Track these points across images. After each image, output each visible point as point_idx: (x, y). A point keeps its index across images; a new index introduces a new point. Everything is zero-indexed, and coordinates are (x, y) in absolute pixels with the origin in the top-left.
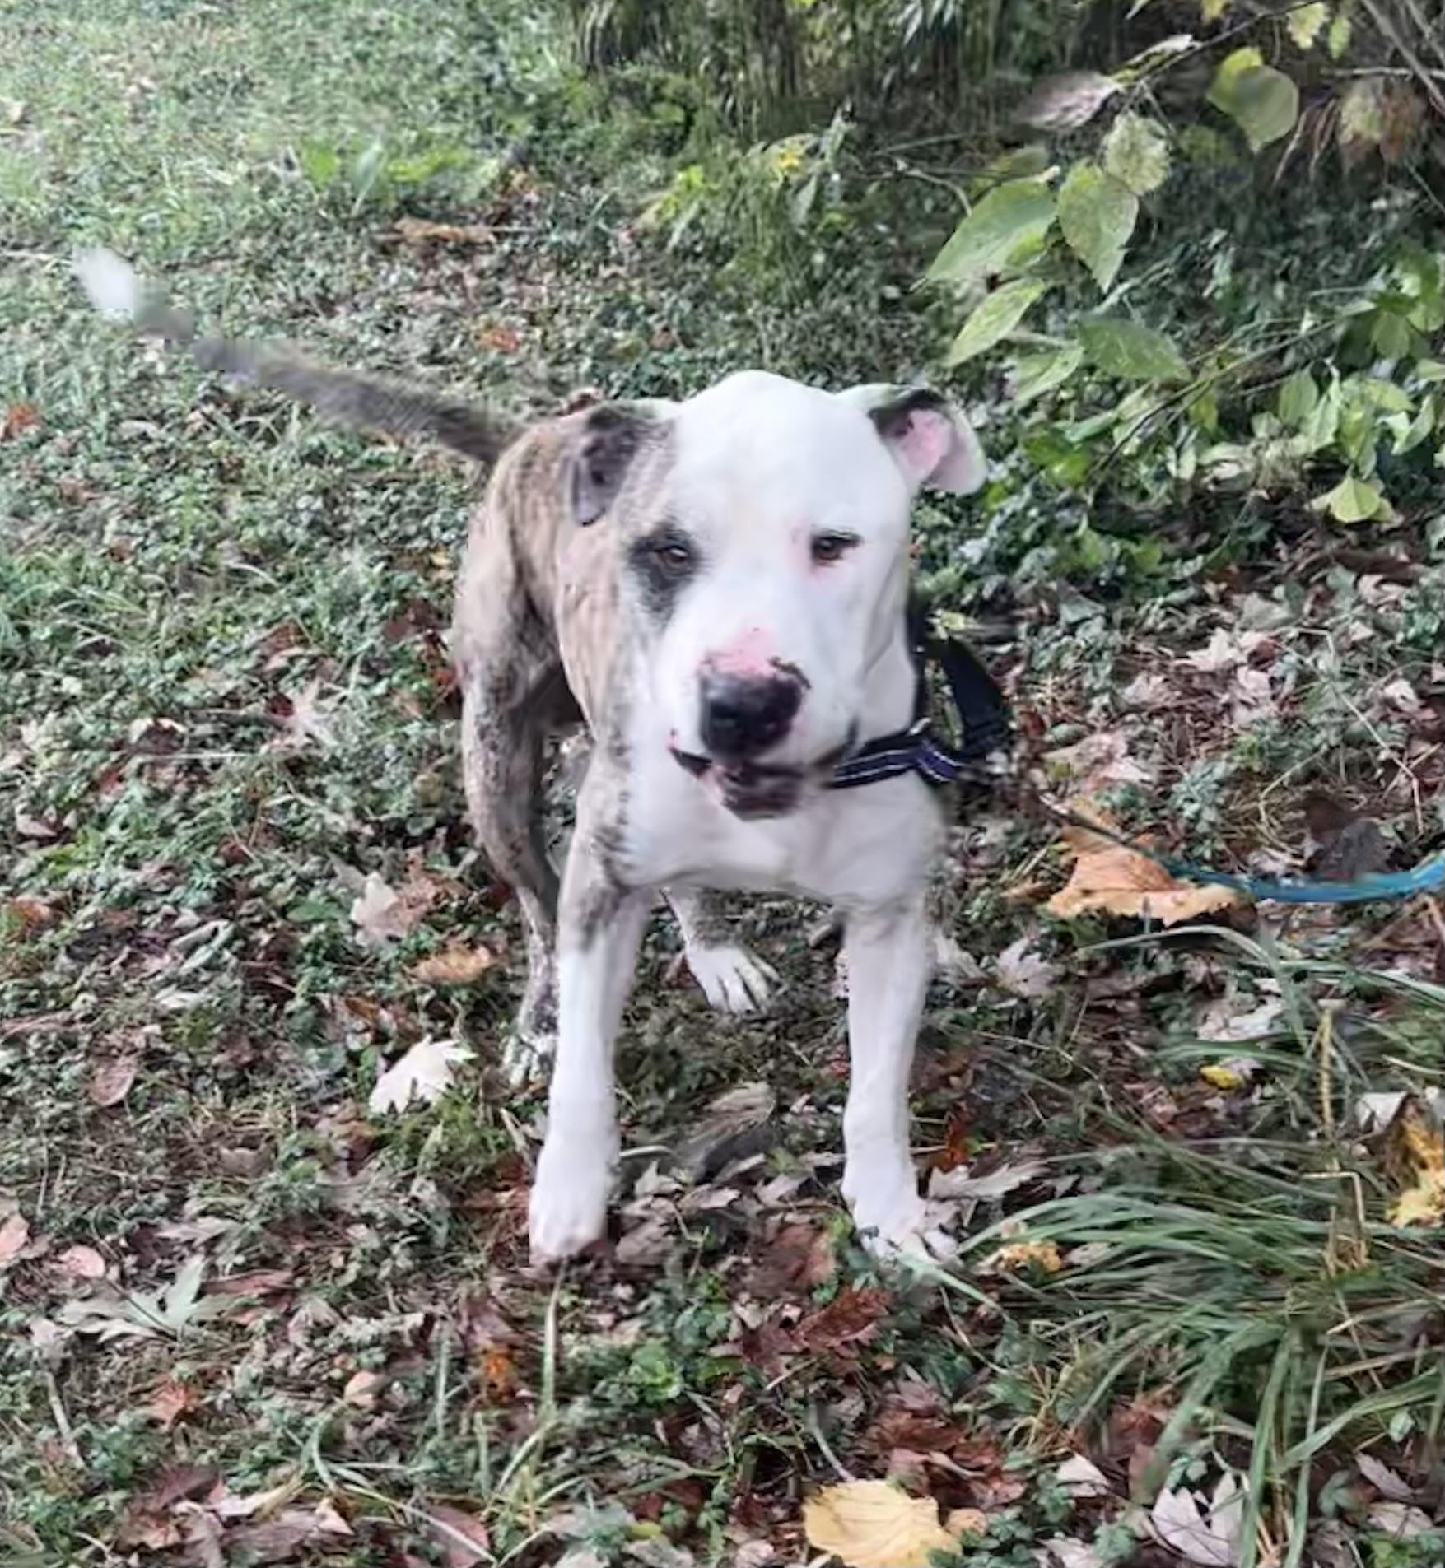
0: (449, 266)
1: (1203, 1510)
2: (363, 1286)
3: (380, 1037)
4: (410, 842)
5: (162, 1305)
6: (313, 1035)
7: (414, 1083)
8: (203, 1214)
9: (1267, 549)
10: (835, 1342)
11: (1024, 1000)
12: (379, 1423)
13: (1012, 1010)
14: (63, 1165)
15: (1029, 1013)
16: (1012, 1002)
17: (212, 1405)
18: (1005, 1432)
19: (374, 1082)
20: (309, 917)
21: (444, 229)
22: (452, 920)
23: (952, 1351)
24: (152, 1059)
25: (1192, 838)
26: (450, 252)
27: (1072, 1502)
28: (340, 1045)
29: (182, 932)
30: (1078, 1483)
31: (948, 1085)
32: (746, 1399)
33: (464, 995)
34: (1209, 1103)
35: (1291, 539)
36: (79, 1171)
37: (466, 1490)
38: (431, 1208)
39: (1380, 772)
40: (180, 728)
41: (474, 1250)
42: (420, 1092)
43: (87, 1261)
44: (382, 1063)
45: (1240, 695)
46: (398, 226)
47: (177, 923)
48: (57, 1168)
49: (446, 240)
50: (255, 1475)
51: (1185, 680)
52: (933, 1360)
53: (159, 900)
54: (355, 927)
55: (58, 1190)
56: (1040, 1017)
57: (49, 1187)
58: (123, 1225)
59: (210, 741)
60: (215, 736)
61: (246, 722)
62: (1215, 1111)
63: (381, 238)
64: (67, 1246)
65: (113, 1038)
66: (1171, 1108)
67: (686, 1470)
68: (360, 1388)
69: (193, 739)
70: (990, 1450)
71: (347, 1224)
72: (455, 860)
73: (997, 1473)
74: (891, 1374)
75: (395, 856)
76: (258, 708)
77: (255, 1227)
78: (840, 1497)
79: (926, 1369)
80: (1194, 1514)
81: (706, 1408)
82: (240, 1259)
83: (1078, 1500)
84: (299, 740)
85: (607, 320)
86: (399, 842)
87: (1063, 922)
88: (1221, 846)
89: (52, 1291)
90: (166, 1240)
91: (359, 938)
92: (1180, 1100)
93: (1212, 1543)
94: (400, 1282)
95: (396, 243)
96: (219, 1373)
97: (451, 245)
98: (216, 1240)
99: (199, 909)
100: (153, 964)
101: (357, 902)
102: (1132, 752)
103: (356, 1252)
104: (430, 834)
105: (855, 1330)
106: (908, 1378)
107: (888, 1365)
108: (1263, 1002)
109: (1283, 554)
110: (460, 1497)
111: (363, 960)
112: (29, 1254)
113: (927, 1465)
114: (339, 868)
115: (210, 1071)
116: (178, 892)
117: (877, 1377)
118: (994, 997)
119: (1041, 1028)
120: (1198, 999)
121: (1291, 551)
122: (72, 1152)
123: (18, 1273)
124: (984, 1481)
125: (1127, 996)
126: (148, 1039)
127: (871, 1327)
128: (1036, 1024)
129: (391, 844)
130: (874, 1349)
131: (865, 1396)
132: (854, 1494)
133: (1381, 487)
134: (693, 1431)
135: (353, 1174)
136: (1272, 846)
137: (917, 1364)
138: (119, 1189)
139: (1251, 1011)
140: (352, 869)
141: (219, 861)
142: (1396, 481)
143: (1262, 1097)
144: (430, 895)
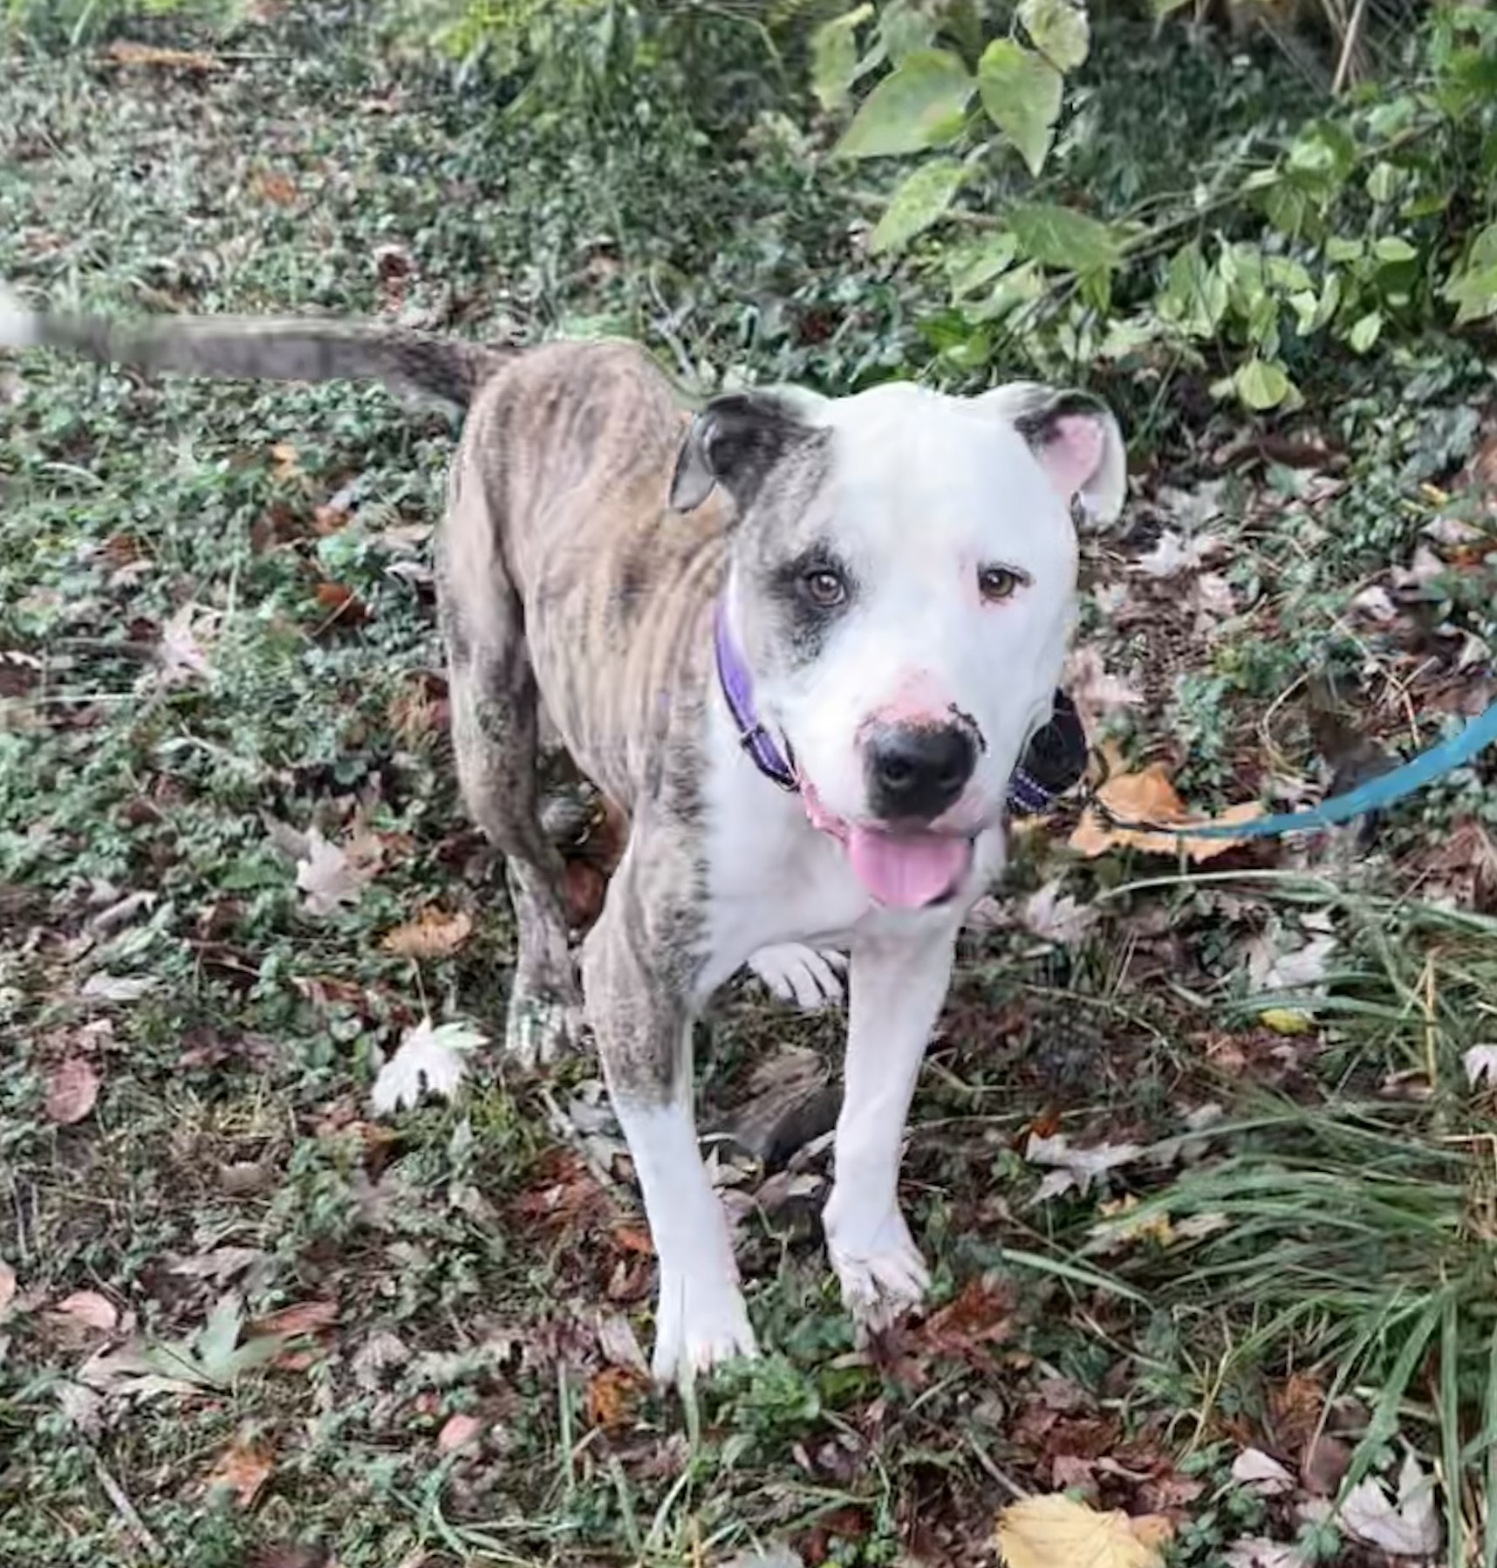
0: (187, 98)
1: (1392, 1499)
2: (426, 1314)
3: (371, 1024)
4: (339, 791)
5: (196, 1354)
6: (287, 1023)
7: (423, 1076)
8: (220, 1244)
9: (1173, 435)
10: (965, 1341)
11: (1059, 946)
12: (492, 1474)
13: (1046, 957)
14: (35, 1195)
15: (1067, 959)
16: (1046, 949)
17: (295, 1469)
18: (1164, 1426)
19: (372, 1077)
20: (248, 884)
21: (168, 54)
22: (407, 880)
23: (1083, 1342)
24: (108, 1062)
25: (1196, 761)
26: (177, 80)
27: (1261, 1502)
28: (323, 1034)
29: (100, 907)
30: (1261, 1480)
31: (1006, 1046)
32: (891, 1416)
33: (451, 968)
34: (1277, 1051)
35: (1197, 424)
36: (57, 1201)
37: (608, 1543)
38: (480, 1218)
39: (1368, 685)
40: (35, 663)
41: (537, 1261)
42: (431, 1086)
43: (94, 1309)
44: (379, 1055)
45: (1204, 604)
46: (114, 49)
47: (93, 898)
48: (29, 1200)
49: (172, 67)
50: (367, 1547)
51: (1142, 586)
52: (1069, 1354)
53: (64, 871)
54: (303, 893)
55: (37, 1225)
56: (1079, 965)
57: (27, 1223)
58: (130, 1264)
59: (69, 676)
60: (76, 670)
61: (110, 653)
62: (1283, 1060)
63: (97, 64)
64: (66, 1294)
65: (56, 1040)
66: (1238, 1058)
67: (840, 1497)
68: (458, 1436)
69: (49, 673)
70: (1151, 1447)
71: (385, 1243)
72: (399, 811)
73: (1166, 1473)
74: (1025, 1372)
75: (327, 809)
76: (117, 636)
77: (290, 1257)
78: (1019, 1517)
79: (1064, 1365)
80: (1384, 1503)
81: (842, 1425)
82: (278, 1295)
83: (1267, 1498)
84: (175, 673)
85: (386, 165)
86: (327, 789)
87: (1084, 859)
88: (1229, 772)
89: (61, 1348)
90: (181, 1276)
91: (310, 904)
92: (1245, 1049)
93: (1404, 1531)
94: (462, 1307)
95: (114, 70)
96: (289, 1430)
97: (179, 72)
98: (242, 1273)
99: (115, 880)
100: (74, 947)
101: (302, 865)
102: (1109, 669)
103: (407, 1277)
104: (363, 780)
105: (985, 1325)
106: (1043, 1376)
107: (1021, 1363)
108: (1310, 940)
109: (1190, 441)
110: (605, 1551)
111: (321, 931)
112: (23, 1305)
113: (1096, 1473)
114: (272, 825)
115: (180, 1073)
116: (84, 860)
117: (1013, 1376)
118: (1025, 942)
119: (1080, 977)
120: (1237, 937)
121: (1197, 437)
122: (44, 1179)
123: (19, 1328)
124: (1152, 1482)
125: (1164, 936)
126: (97, 1039)
127: (1004, 1324)
128: (1077, 970)
129: (318, 794)
130: (1009, 1346)
131: (1001, 1397)
132: (1033, 1512)
133: (1285, 369)
134: (829, 1450)
135: (374, 1183)
136: (1279, 769)
137: (1054, 1358)
138: (108, 1219)
139: (1300, 949)
140: (286, 827)
141: (125, 822)
142: (1299, 363)
143: (1329, 1043)
144: (378, 851)
